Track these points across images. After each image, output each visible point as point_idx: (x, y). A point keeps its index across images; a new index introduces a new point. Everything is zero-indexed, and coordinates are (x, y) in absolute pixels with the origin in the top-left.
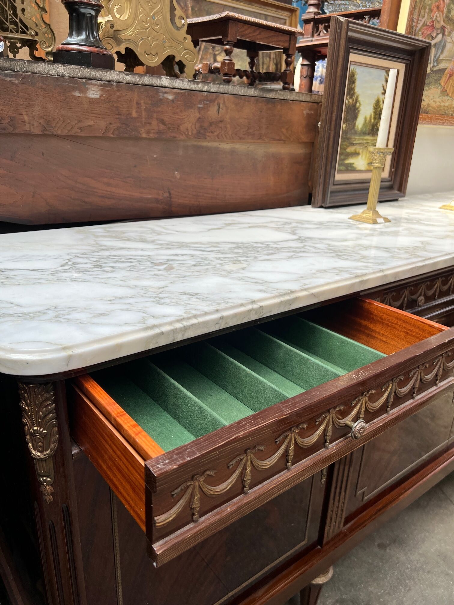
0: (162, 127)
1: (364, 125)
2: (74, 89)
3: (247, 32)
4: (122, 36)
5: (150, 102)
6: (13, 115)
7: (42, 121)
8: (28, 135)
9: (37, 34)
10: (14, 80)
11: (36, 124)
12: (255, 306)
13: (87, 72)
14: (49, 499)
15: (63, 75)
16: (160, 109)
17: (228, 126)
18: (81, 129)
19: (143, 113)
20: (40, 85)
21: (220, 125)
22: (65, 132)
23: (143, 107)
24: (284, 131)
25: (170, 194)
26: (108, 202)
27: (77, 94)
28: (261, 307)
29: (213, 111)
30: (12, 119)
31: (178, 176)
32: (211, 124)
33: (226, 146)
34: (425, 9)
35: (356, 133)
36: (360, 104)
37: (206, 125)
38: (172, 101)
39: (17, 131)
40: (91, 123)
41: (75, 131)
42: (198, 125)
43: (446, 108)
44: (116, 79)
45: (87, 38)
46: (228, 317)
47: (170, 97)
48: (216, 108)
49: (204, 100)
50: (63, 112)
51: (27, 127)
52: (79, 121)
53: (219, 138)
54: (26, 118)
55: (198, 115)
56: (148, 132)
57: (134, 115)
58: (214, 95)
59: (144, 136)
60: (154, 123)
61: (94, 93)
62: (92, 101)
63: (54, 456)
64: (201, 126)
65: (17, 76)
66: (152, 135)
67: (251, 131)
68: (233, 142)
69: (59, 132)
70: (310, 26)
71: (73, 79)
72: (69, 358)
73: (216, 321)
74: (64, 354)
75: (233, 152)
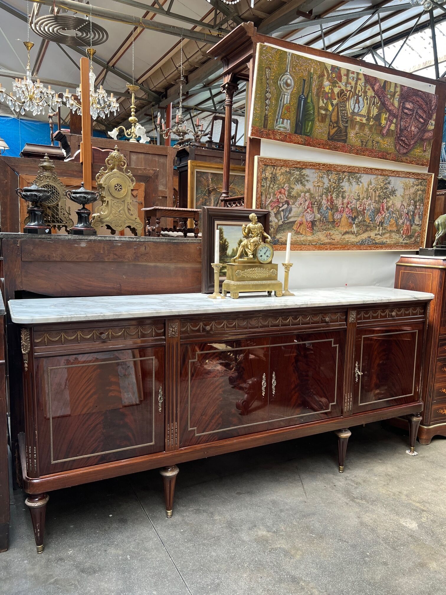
0: (115, 257)
1: (232, 253)
2: (75, 244)
3: (167, 213)
4: (104, 220)
5: (109, 247)
6: (49, 254)
7: (61, 256)
8: (56, 262)
9: (66, 223)
10: (51, 242)
11: (58, 257)
12: (102, 314)
13: (81, 237)
14: (26, 369)
15: (71, 239)
16: (114, 250)
17: (151, 255)
18: (77, 258)
19: (106, 251)
20: (61, 243)
21: (147, 255)
22: (70, 260)
23: (106, 249)
24: (186, 257)
25: (120, 285)
26: (89, 288)
27: (76, 245)
28: (104, 315)
29: (142, 249)
30: (49, 256)
31: (125, 278)
32: (142, 255)
33: (152, 264)
34: (270, 194)
35: (227, 257)
36: (228, 243)
37: (139, 255)
38: (120, 246)
39: (50, 260)
40: (82, 256)
41: (75, 259)
42: (134, 255)
43: (302, 241)
44: (93, 239)
45: (84, 225)
46: (89, 316)
47: (119, 244)
48: (144, 248)
49: (137, 245)
50: (69, 252)
51: (55, 259)
52: (77, 256)
53: (146, 261)
54: (54, 255)
55: (134, 251)
56: (109, 259)
57: (102, 252)
58: (143, 243)
59: (107, 260)
60: (112, 255)
61: (83, 245)
62: (82, 248)
63: (28, 353)
64: (136, 256)
65: (52, 241)
66: (110, 260)
67: (165, 257)
68: (156, 262)
69: (68, 260)
70: (223, 203)
71: (75, 240)
72: (32, 320)
73: (85, 317)
74: (31, 318)
75: (155, 267)
